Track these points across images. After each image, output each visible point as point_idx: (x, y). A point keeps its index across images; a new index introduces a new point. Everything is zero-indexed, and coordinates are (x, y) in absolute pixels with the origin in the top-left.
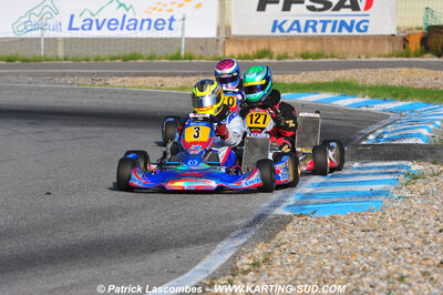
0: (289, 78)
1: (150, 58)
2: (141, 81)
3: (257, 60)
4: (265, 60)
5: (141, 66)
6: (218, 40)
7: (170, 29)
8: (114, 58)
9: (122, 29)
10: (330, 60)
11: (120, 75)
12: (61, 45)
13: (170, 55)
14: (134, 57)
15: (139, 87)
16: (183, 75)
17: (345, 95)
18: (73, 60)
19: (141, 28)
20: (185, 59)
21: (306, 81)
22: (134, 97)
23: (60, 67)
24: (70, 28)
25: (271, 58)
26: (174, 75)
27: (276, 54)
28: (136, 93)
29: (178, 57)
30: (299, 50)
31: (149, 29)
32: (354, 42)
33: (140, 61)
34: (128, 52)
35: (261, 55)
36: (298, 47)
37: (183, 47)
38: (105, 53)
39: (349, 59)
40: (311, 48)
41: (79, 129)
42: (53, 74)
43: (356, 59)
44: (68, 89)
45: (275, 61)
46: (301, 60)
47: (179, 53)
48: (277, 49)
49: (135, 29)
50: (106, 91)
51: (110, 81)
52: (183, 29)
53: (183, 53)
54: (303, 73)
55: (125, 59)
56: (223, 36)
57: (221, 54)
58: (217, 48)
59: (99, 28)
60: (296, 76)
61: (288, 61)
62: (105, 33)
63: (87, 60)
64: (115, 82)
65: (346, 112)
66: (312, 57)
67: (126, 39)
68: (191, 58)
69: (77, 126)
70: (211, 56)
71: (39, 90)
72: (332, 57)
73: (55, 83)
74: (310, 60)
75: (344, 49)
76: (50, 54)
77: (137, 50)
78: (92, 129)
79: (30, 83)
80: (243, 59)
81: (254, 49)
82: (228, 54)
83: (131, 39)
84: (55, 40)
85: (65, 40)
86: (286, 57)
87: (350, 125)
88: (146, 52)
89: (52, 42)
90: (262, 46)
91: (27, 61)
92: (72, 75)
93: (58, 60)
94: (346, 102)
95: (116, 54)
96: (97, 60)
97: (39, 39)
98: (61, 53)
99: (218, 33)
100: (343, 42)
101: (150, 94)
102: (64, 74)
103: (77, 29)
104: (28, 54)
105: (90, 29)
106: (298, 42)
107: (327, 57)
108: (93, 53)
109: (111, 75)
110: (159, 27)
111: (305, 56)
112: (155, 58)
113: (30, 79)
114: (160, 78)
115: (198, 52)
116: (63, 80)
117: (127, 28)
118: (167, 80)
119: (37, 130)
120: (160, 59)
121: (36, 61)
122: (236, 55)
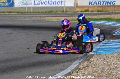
0: (94, 17)
1: (56, 12)
2: (53, 18)
3: (85, 12)
4: (87, 12)
5: (53, 14)
6: (74, 7)
7: (61, 4)
8: (46, 12)
9: (48, 4)
10: (105, 12)
11: (48, 17)
12: (32, 9)
13: (61, 11)
14: (51, 12)
15: (53, 20)
16: (65, 16)
17: (109, 22)
18: (35, 13)
21: (98, 18)
22: (51, 22)
23: (32, 14)
24: (34, 4)
25: (89, 12)
26: (62, 16)
27: (90, 11)
28: (52, 21)
29: (63, 12)
30: (96, 10)
31: (55, 4)
32: (111, 7)
34: (50, 11)
35: (86, 11)
36: (96, 9)
37: (65, 9)
38: (44, 11)
39: (110, 12)
40: (100, 9)
41: (37, 31)
42: (30, 17)
43: (112, 12)
44: (34, 21)
45: (90, 12)
46: (97, 12)
47: (64, 11)
48: (90, 9)
49: (52, 4)
50: (44, 21)
51: (45, 18)
52: (65, 4)
53: (65, 10)
54: (97, 16)
55: (49, 12)
56: (76, 6)
57: (75, 11)
58: (74, 9)
59: (42, 4)
60: (96, 17)
61: (93, 12)
63: (39, 13)
64: (47, 19)
65: (109, 26)
66: (100, 11)
68: (67, 12)
69: (36, 30)
70: (72, 11)
71: (26, 21)
72: (105, 11)
73: (30, 19)
74: (99, 12)
75: (109, 9)
76: (29, 11)
77: (52, 10)
78: (40, 31)
79: (23, 19)
80: (81, 12)
81: (84, 9)
82: (77, 11)
83: (51, 7)
84: (30, 7)
85: (33, 7)
86: (93, 11)
87: (110, 29)
88: (55, 10)
89: (29, 8)
90: (86, 9)
91: (22, 13)
92: (35, 17)
93: (31, 12)
94: (109, 24)
95: (47, 11)
96: (41, 12)
97: (26, 7)
98: (32, 11)
99: (74, 5)
100: (108, 7)
101: (56, 22)
102: (33, 17)
103: (36, 4)
104: (23, 11)
105: (40, 4)
106: (96, 7)
107: (104, 11)
108: (40, 11)
109: (45, 17)
111: (98, 11)
112: (57, 12)
113: (23, 18)
114: (59, 17)
115: (69, 10)
116: (32, 18)
117: (50, 4)
118: (61, 18)
119: (25, 32)
120: (59, 12)
121: (25, 13)
122: (79, 11)
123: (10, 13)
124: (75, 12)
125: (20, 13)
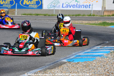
3: (112, 17)
6: (102, 11)
7: (89, 8)
8: (74, 15)
9: (76, 7)
14: (79, 15)
19: (81, 8)
20: (92, 16)
24: (62, 7)
29: (90, 15)
31: (83, 7)
33: (80, 16)
34: (77, 14)
49: (80, 7)
52: (92, 8)
53: (92, 14)
55: (76, 16)
56: (103, 10)
59: (70, 7)
62: (72, 8)
67: (77, 10)
68: (94, 16)
77: (79, 13)
82: (105, 14)
83: (78, 10)
85: (61, 10)
88: (82, 14)
91: (49, 16)
97: (53, 10)
99: (102, 9)
103: (64, 7)
104: (50, 13)
105: (68, 7)
110: (86, 7)
112: (84, 16)
117: (78, 7)
120: (86, 16)
121: (52, 16)
122: (107, 15)
123: (37, 15)
124: (102, 16)
125: (47, 16)
